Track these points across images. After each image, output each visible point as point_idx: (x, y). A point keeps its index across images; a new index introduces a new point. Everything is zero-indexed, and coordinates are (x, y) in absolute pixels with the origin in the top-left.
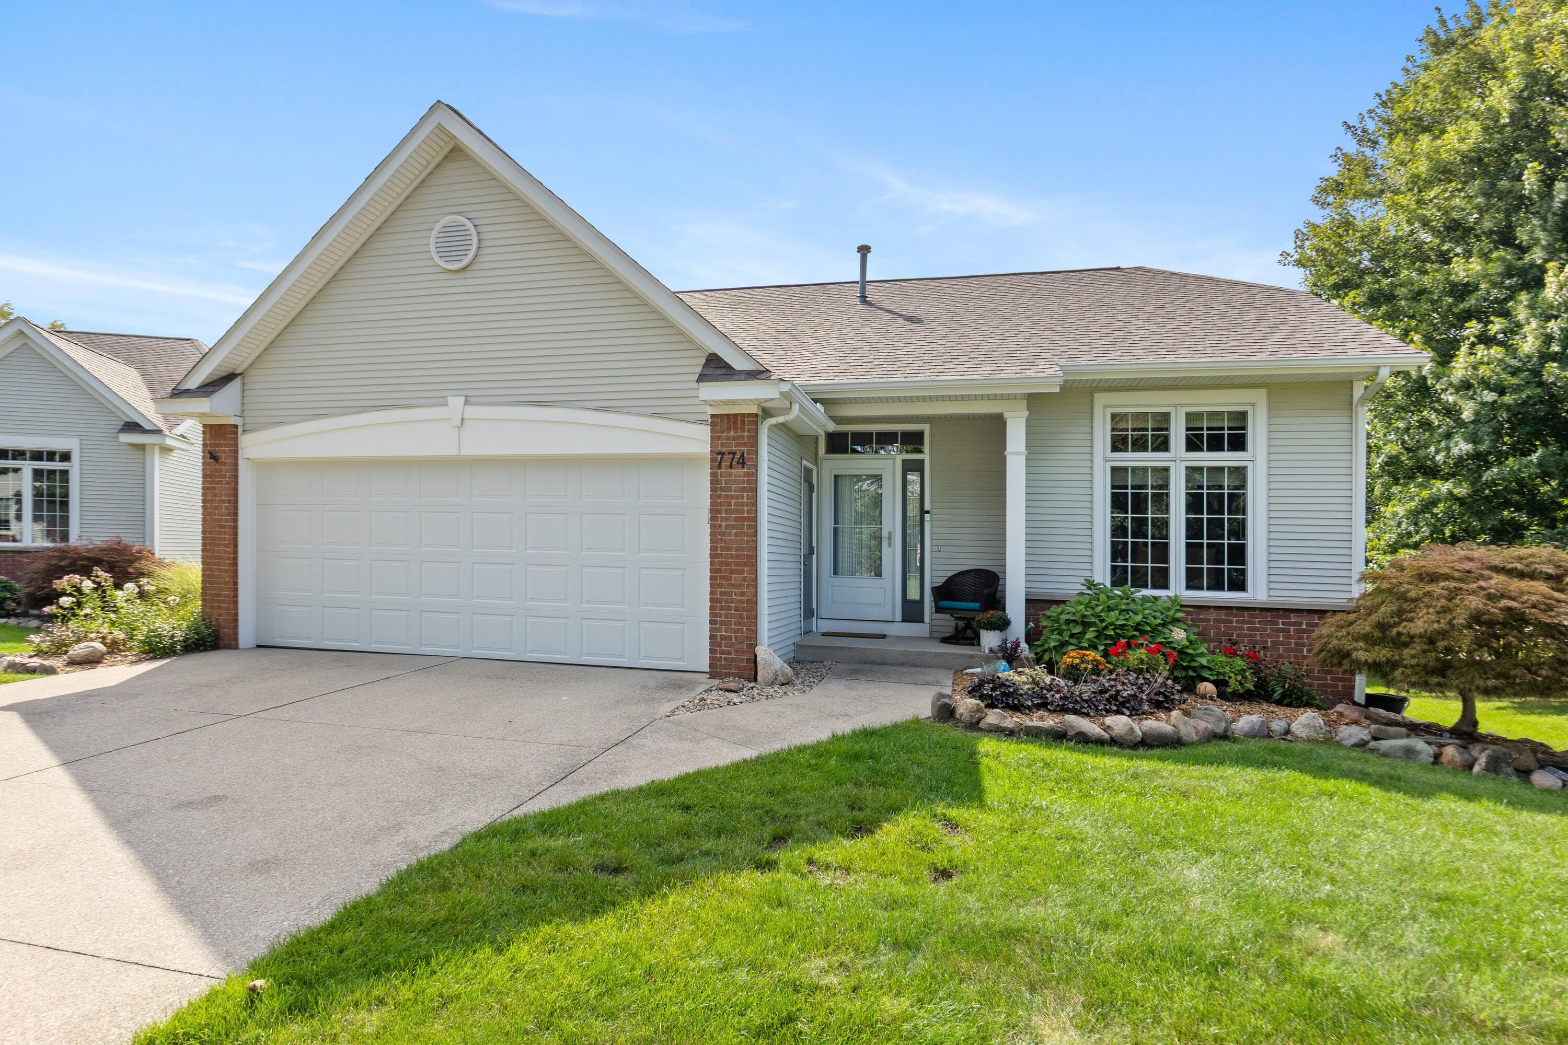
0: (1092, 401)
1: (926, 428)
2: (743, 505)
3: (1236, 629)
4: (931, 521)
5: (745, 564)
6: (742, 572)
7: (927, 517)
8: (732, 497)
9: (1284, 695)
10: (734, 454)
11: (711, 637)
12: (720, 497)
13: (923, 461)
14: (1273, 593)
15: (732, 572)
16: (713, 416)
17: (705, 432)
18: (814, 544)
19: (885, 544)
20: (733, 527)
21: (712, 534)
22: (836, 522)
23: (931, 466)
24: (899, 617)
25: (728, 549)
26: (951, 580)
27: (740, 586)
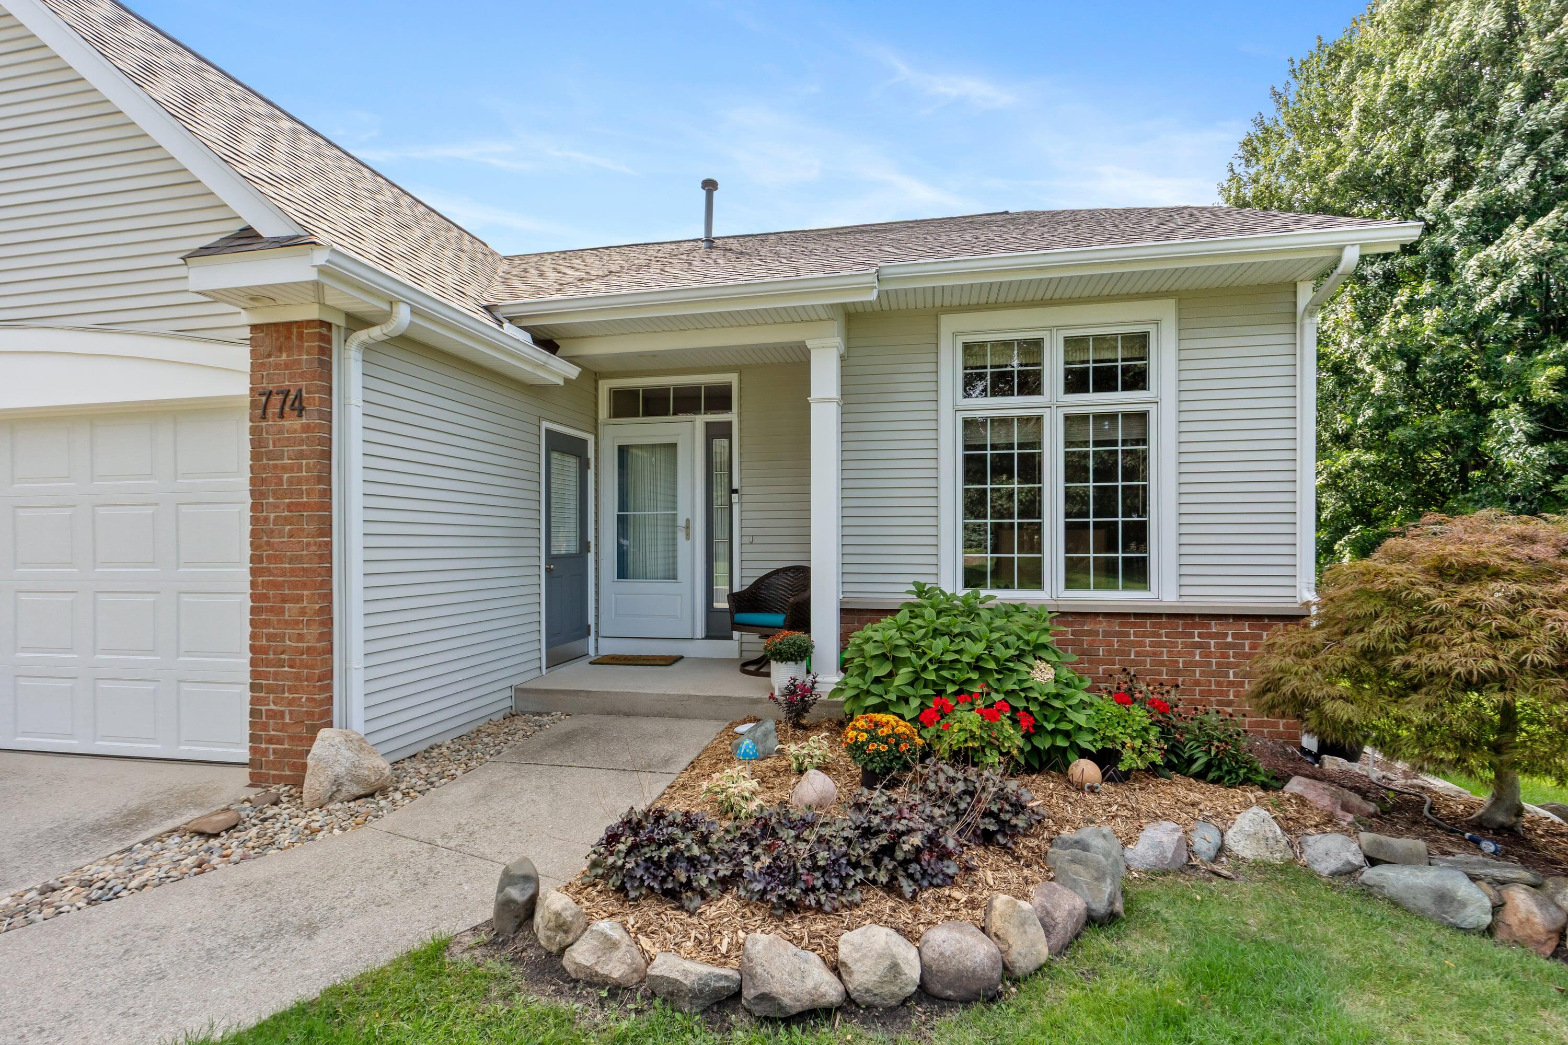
0: (937, 326)
1: (732, 378)
2: (299, 481)
3: (1134, 644)
4: (741, 503)
5: (304, 586)
6: (299, 599)
7: (735, 497)
8: (284, 468)
9: (1208, 766)
10: (288, 393)
11: (253, 713)
12: (264, 468)
13: (730, 424)
14: (1185, 591)
15: (284, 600)
16: (254, 328)
17: (242, 357)
18: (591, 537)
19: (681, 535)
20: (287, 521)
21: (254, 534)
23: (741, 430)
24: (700, 631)
25: (277, 559)
26: (761, 580)
27: (297, 622)
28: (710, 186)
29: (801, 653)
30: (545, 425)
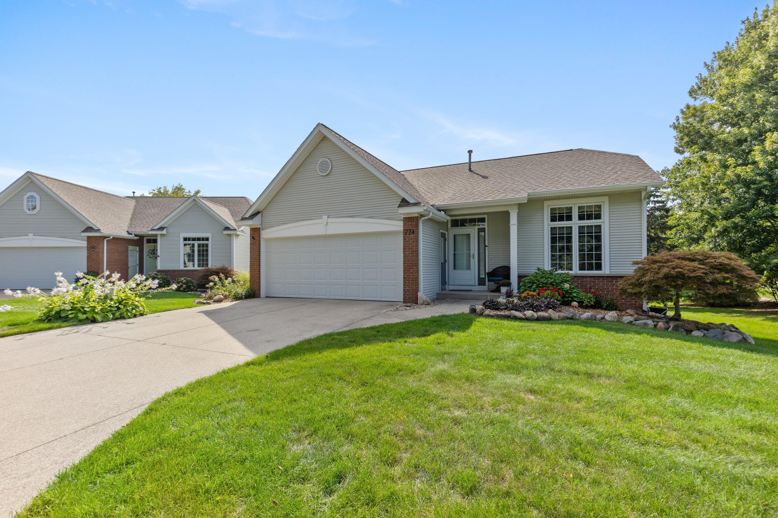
0: (543, 204)
1: (486, 216)
2: (413, 246)
3: (597, 284)
4: (488, 249)
5: (414, 266)
6: (413, 268)
7: (486, 248)
8: (410, 244)
9: (607, 306)
10: (411, 230)
11: (404, 290)
12: (406, 244)
13: (485, 228)
14: (612, 271)
15: (410, 268)
16: (404, 218)
17: (401, 223)
18: (447, 259)
19: (471, 258)
20: (411, 254)
21: (404, 256)
22: (455, 251)
23: (488, 230)
24: (477, 284)
25: (409, 261)
26: (494, 270)
27: (413, 273)
28: (470, 152)
29: (509, 285)
30: (441, 231)
